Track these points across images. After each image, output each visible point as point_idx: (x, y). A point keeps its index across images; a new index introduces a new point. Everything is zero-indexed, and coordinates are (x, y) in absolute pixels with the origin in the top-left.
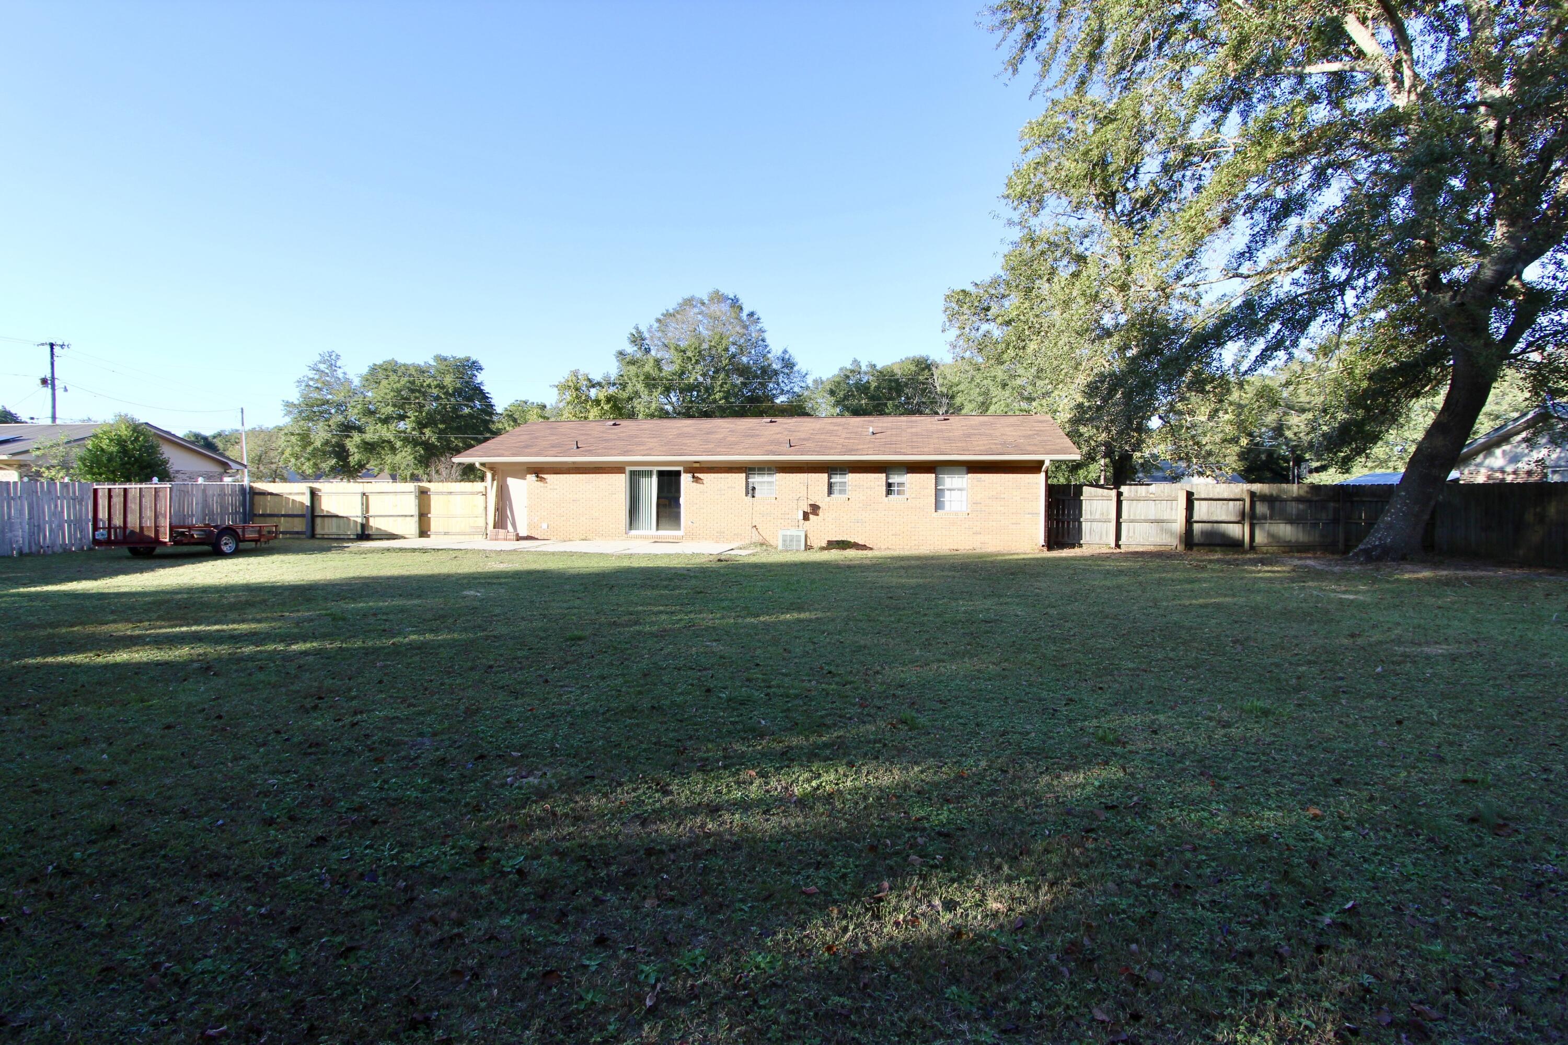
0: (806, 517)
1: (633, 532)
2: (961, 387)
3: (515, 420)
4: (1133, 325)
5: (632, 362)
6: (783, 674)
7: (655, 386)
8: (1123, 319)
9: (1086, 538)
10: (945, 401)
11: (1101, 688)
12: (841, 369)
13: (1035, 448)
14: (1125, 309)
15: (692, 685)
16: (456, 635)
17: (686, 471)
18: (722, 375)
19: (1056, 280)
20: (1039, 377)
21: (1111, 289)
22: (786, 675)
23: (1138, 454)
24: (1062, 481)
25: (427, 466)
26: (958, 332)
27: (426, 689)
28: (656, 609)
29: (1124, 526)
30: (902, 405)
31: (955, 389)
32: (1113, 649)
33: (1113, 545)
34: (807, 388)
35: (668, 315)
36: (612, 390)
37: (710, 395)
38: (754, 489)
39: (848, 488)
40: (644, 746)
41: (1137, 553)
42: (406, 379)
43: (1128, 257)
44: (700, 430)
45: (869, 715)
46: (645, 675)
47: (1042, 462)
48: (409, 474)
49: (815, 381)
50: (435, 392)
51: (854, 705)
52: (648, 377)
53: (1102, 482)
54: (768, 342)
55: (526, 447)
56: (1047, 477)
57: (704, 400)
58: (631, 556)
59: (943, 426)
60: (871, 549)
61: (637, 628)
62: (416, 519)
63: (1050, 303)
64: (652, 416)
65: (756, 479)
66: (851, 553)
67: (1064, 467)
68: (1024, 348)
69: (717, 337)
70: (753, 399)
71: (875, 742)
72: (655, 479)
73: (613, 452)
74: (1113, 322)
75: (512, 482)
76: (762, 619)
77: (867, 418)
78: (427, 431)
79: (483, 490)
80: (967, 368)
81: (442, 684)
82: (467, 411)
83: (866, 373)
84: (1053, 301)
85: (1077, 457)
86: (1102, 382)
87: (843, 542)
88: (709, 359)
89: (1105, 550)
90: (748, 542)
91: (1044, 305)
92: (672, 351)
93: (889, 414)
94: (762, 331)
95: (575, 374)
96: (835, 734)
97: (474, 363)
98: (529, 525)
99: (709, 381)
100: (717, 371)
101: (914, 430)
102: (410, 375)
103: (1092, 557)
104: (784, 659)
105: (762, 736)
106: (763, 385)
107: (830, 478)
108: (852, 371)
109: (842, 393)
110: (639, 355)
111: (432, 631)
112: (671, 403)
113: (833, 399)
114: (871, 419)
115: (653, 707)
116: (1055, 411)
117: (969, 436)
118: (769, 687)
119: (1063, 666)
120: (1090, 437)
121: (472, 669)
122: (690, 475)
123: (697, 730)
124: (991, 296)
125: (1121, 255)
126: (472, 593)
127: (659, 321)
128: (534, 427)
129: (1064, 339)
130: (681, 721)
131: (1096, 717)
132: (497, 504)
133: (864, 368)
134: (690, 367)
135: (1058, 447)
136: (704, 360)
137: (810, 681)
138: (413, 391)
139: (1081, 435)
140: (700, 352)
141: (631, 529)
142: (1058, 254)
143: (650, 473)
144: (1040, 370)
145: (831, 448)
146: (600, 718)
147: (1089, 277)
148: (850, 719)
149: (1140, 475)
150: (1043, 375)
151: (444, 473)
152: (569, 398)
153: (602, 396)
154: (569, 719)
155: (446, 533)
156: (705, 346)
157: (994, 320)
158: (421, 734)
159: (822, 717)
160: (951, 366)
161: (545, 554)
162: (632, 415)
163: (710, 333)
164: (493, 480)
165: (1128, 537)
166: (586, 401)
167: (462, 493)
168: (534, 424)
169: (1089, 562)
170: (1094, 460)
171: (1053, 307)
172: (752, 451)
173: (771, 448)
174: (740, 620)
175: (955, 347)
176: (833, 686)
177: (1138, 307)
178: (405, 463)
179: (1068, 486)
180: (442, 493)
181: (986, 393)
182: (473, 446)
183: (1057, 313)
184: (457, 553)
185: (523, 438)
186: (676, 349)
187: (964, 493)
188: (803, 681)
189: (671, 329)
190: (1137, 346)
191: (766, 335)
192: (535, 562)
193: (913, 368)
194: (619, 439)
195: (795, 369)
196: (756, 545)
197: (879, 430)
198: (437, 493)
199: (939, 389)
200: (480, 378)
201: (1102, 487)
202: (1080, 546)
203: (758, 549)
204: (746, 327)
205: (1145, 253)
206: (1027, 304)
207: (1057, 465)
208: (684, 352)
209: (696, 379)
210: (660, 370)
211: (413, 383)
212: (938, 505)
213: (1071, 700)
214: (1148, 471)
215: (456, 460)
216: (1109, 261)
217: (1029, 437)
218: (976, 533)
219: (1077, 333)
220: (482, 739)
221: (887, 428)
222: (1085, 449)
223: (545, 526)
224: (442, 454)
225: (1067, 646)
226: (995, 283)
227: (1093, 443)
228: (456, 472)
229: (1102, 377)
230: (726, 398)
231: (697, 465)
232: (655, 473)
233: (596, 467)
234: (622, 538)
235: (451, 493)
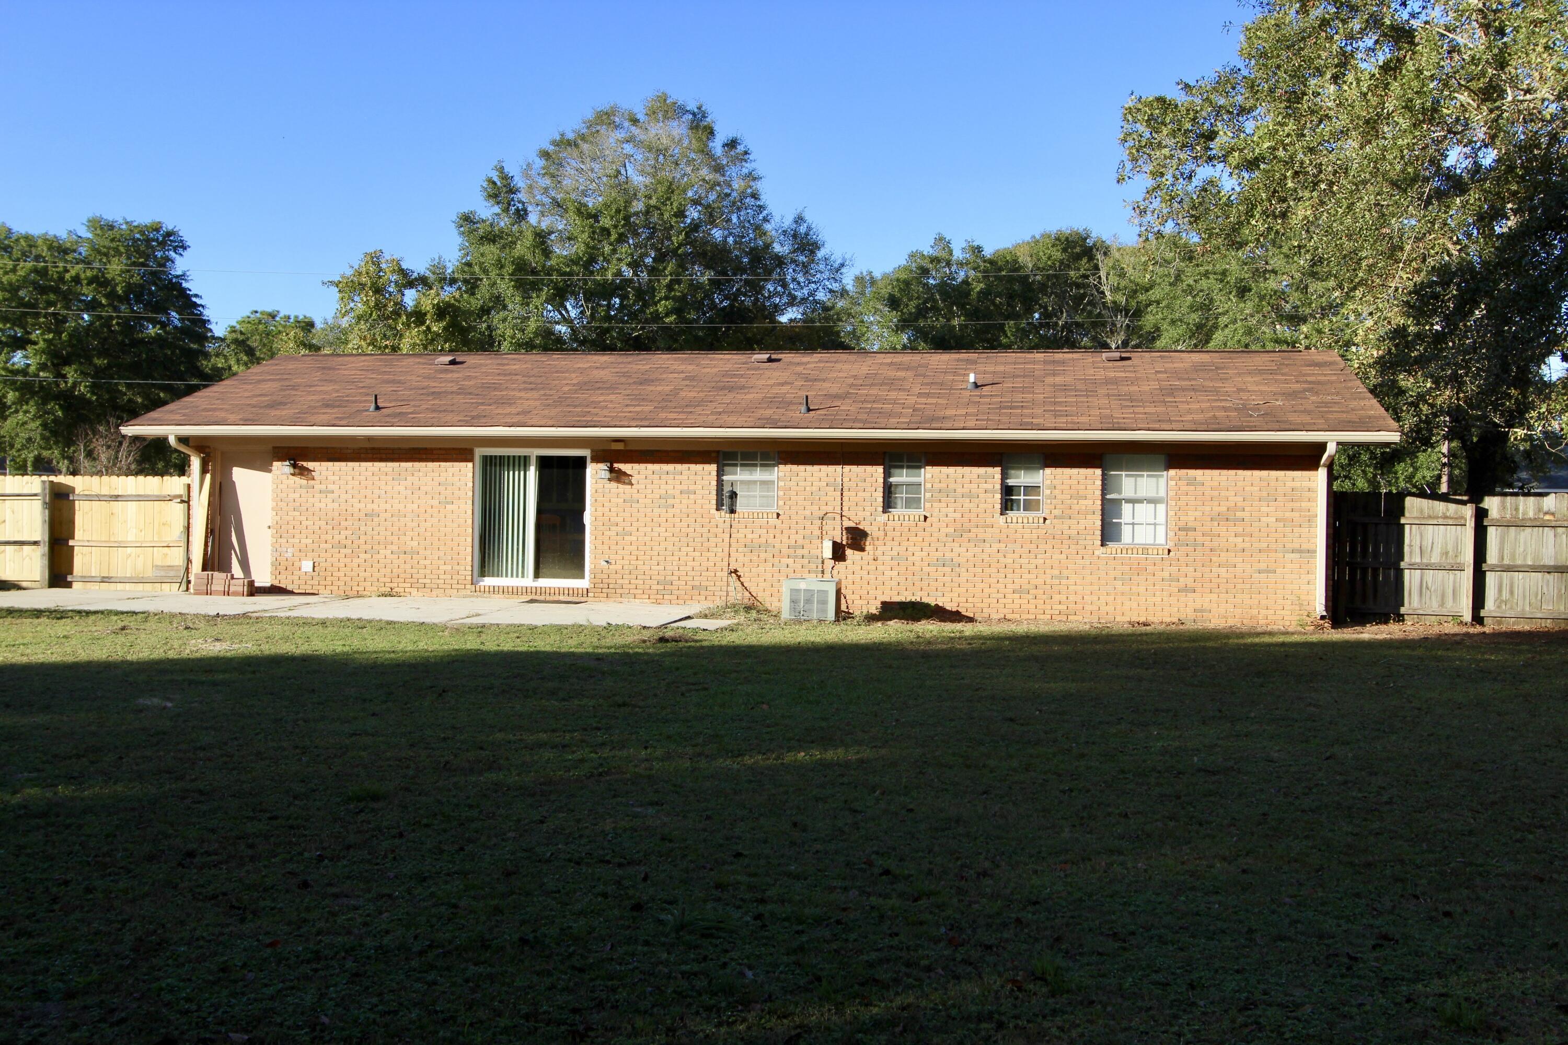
0: (838, 553)
1: (488, 581)
2: (1155, 294)
3: (250, 352)
4: (1511, 169)
5: (491, 238)
6: (789, 875)
7: (535, 287)
8: (1488, 158)
9: (1412, 602)
10: (1121, 320)
11: (1447, 914)
12: (912, 256)
13: (1307, 419)
14: (1493, 137)
15: (605, 895)
16: (119, 788)
17: (596, 459)
18: (671, 266)
19: (1350, 77)
20: (1314, 275)
21: (1464, 97)
22: (797, 877)
23: (1520, 432)
24: (1362, 485)
25: (69, 442)
26: (1150, 183)
27: (55, 900)
28: (531, 738)
29: (1491, 580)
30: (1035, 328)
31: (1142, 297)
32: (1471, 833)
33: (1468, 617)
34: (844, 293)
35: (564, 143)
36: (448, 293)
37: (646, 305)
38: (733, 495)
39: (925, 495)
40: (504, 1022)
41: (1518, 634)
42: (30, 264)
43: (1501, 32)
44: (624, 375)
45: (967, 962)
46: (508, 874)
47: (1322, 447)
48: (31, 457)
49: (859, 280)
50: (88, 293)
51: (937, 941)
52: (521, 266)
53: (1444, 488)
54: (765, 199)
55: (273, 405)
56: (1331, 478)
57: (633, 316)
58: (481, 629)
59: (1117, 371)
60: (971, 620)
61: (492, 776)
62: (44, 549)
63: (1338, 125)
64: (528, 346)
65: (738, 476)
66: (929, 628)
67: (1365, 457)
68: (1284, 215)
69: (661, 189)
70: (734, 315)
71: (980, 1019)
72: (532, 474)
73: (449, 417)
74: (1467, 163)
75: (240, 475)
76: (748, 760)
77: (964, 355)
78: (71, 374)
79: (182, 491)
80: (1169, 255)
81: (88, 890)
82: (152, 330)
83: (961, 264)
84: (1343, 121)
85: (1394, 437)
86: (1445, 284)
87: (913, 605)
88: (644, 234)
89: (1450, 628)
90: (719, 602)
91: (1325, 129)
92: (572, 215)
93: (1008, 347)
94: (752, 177)
95: (375, 259)
96: (898, 1001)
97: (169, 234)
98: (276, 565)
99: (644, 275)
100: (661, 258)
101: (1059, 380)
102: (38, 258)
103: (1425, 642)
104: (793, 844)
105: (747, 1004)
106: (755, 287)
107: (887, 475)
108: (935, 260)
109: (913, 304)
110: (504, 222)
111: (70, 779)
112: (567, 321)
113: (894, 317)
114: (972, 356)
115: (523, 941)
116: (1348, 344)
117: (1172, 392)
118: (762, 901)
119: (1369, 865)
120: (1421, 397)
121: (151, 858)
122: (603, 466)
123: (614, 990)
124: (1218, 110)
125: (1486, 27)
126: (156, 701)
127: (545, 155)
128: (291, 366)
129: (1368, 196)
130: (581, 970)
131: (1440, 975)
132: (210, 521)
133: (958, 254)
134: (607, 249)
135: (1352, 417)
136: (636, 234)
137: (845, 889)
138: (43, 290)
139: (1402, 392)
140: (627, 218)
141: (483, 574)
142: (1356, 25)
143: (523, 463)
144: (1317, 261)
145: (890, 415)
146: (414, 963)
147: (1420, 71)
148: (929, 969)
149: (1524, 475)
150: (1322, 270)
151: (104, 456)
152: (360, 308)
153: (427, 305)
154: (349, 964)
155: (105, 580)
156: (638, 206)
157: (1224, 159)
158: (41, 995)
159: (870, 965)
160: (1135, 252)
161: (307, 623)
162: (488, 344)
163: (648, 180)
164: (204, 471)
165: (1499, 601)
166: (397, 314)
167: (139, 498)
168: (290, 358)
169: (1419, 652)
170: (1427, 443)
171: (1345, 133)
172: (732, 419)
173: (768, 412)
174: (703, 764)
175: (1143, 212)
176: (894, 901)
177: (1520, 132)
178: (24, 435)
179: (1375, 495)
180: (99, 498)
181: (1206, 307)
182: (164, 403)
183: (1351, 145)
184: (127, 621)
185: (267, 387)
186: (579, 212)
187: (1161, 508)
188: (832, 889)
189: (569, 171)
190: (1515, 211)
191: (759, 186)
192: (286, 639)
193: (1057, 255)
194: (462, 391)
195: (820, 254)
196: (734, 608)
197: (989, 379)
198: (89, 498)
199: (1109, 297)
200: (181, 264)
201: (1444, 498)
202: (1400, 618)
203: (741, 618)
204: (719, 169)
205: (1537, 23)
206: (1291, 126)
207: (1352, 451)
208: (596, 217)
209: (619, 273)
210: (547, 253)
211: (43, 273)
212: (1109, 533)
213: (1386, 937)
214: (1540, 468)
215: (129, 430)
216: (1461, 40)
217: (1293, 395)
218: (1185, 590)
219: (1394, 184)
220: (168, 1005)
221: (1005, 375)
222: (1410, 421)
223: (307, 566)
224: (101, 418)
225: (1376, 825)
226: (1225, 83)
227: (1425, 409)
228: (126, 457)
229: (1444, 274)
230: (678, 311)
231: (620, 446)
232: (533, 461)
233: (414, 449)
234: (464, 592)
235: (116, 498)
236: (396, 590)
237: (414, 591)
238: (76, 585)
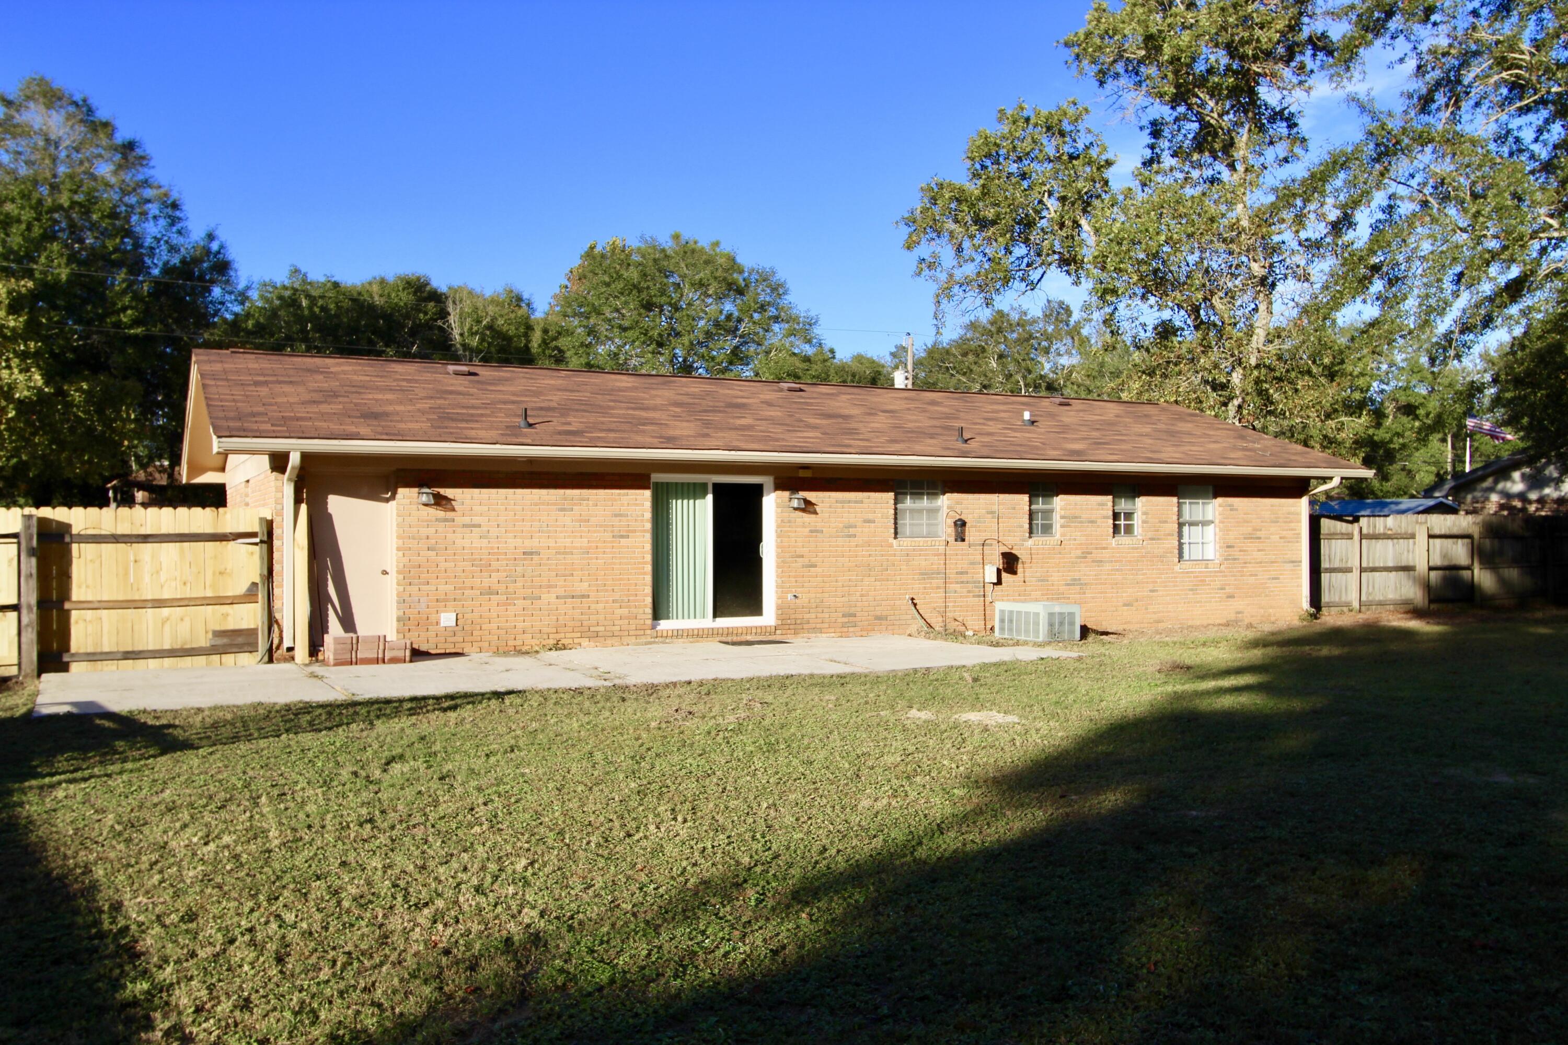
0: (998, 577)
1: (664, 625)
17: (779, 486)
33: (1356, 606)
39: (1059, 521)
62: (28, 616)
79: (254, 528)
98: (402, 619)
107: (1029, 502)
122: (784, 494)
132: (310, 565)
141: (657, 617)
143: (696, 489)
164: (297, 500)
165: (1368, 593)
173: (934, 442)
180: (114, 539)
187: (1210, 529)
198: (97, 539)
201: (1340, 518)
212: (1180, 551)
218: (1229, 597)
223: (448, 619)
231: (806, 473)
232: (710, 488)
233: (582, 474)
234: (643, 640)
235: (145, 538)
236: (563, 641)
237: (585, 642)
238: (74, 667)
